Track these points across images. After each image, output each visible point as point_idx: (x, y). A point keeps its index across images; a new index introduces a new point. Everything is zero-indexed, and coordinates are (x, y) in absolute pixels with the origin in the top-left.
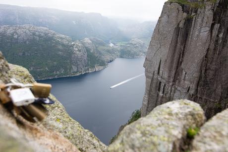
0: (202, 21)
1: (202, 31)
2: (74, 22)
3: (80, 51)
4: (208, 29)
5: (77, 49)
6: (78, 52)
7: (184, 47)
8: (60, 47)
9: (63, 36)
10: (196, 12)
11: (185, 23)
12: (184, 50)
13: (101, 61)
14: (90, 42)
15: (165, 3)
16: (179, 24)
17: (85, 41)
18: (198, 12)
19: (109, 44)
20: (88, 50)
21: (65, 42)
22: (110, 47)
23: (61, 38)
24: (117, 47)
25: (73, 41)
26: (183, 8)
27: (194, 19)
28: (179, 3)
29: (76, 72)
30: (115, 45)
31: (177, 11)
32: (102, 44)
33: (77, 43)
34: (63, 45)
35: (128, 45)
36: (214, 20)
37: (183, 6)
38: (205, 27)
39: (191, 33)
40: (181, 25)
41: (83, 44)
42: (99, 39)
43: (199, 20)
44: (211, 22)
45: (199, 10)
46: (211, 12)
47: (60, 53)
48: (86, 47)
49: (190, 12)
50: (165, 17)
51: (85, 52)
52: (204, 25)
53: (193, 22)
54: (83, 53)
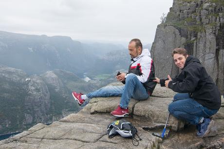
0: (205, 46)
1: (206, 58)
2: (30, 49)
3: (38, 90)
4: (213, 55)
5: (33, 88)
6: (35, 93)
8: (7, 86)
9: (12, 69)
10: (196, 36)
13: (71, 104)
14: (54, 76)
15: (159, 26)
17: (47, 76)
18: (199, 37)
19: (84, 78)
20: (51, 89)
21: (16, 78)
22: (85, 82)
23: (10, 73)
24: (95, 82)
25: (28, 77)
26: (180, 32)
27: (195, 44)
28: (174, 27)
30: (92, 79)
31: (174, 35)
33: (34, 79)
34: (12, 83)
35: (112, 79)
36: (217, 45)
37: (180, 30)
38: (209, 53)
41: (43, 79)
42: (68, 72)
43: (201, 45)
44: (215, 47)
45: (199, 34)
46: (212, 36)
47: (6, 95)
48: (48, 85)
49: (189, 36)
50: (160, 42)
51: (47, 92)
52: (207, 51)
53: (195, 48)
54: (43, 93)
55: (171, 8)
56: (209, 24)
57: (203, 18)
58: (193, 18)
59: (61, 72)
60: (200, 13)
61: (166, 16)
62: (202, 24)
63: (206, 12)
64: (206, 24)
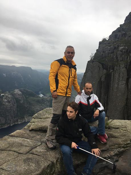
0: (119, 76)
1: (120, 84)
2: (4, 74)
3: (9, 102)
4: (124, 82)
5: (6, 100)
6: (7, 104)
7: (107, 97)
10: (113, 69)
11: (105, 78)
12: (107, 100)
14: (20, 93)
15: (88, 62)
16: (101, 79)
17: (15, 93)
18: (115, 69)
20: (18, 101)
22: (40, 97)
24: (46, 97)
25: (3, 93)
26: (103, 66)
27: (112, 74)
28: (99, 62)
29: (4, 124)
30: (44, 95)
31: (98, 68)
32: (31, 95)
33: (6, 95)
36: (128, 75)
38: (122, 81)
39: (112, 86)
40: (103, 79)
41: (13, 95)
42: (29, 90)
43: (117, 75)
44: (126, 77)
45: (115, 67)
46: (124, 69)
48: (15, 98)
49: (109, 69)
50: (89, 72)
51: (15, 103)
52: (121, 79)
53: (112, 76)
54: (12, 104)
55: (97, 50)
56: (122, 61)
57: (119, 57)
58: (112, 57)
59: (24, 90)
60: (117, 53)
61: (93, 55)
62: (118, 60)
63: (121, 53)
64: (121, 61)
